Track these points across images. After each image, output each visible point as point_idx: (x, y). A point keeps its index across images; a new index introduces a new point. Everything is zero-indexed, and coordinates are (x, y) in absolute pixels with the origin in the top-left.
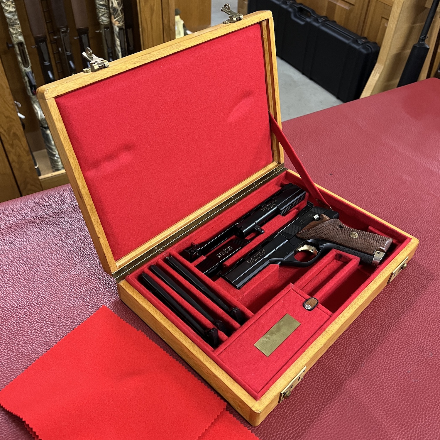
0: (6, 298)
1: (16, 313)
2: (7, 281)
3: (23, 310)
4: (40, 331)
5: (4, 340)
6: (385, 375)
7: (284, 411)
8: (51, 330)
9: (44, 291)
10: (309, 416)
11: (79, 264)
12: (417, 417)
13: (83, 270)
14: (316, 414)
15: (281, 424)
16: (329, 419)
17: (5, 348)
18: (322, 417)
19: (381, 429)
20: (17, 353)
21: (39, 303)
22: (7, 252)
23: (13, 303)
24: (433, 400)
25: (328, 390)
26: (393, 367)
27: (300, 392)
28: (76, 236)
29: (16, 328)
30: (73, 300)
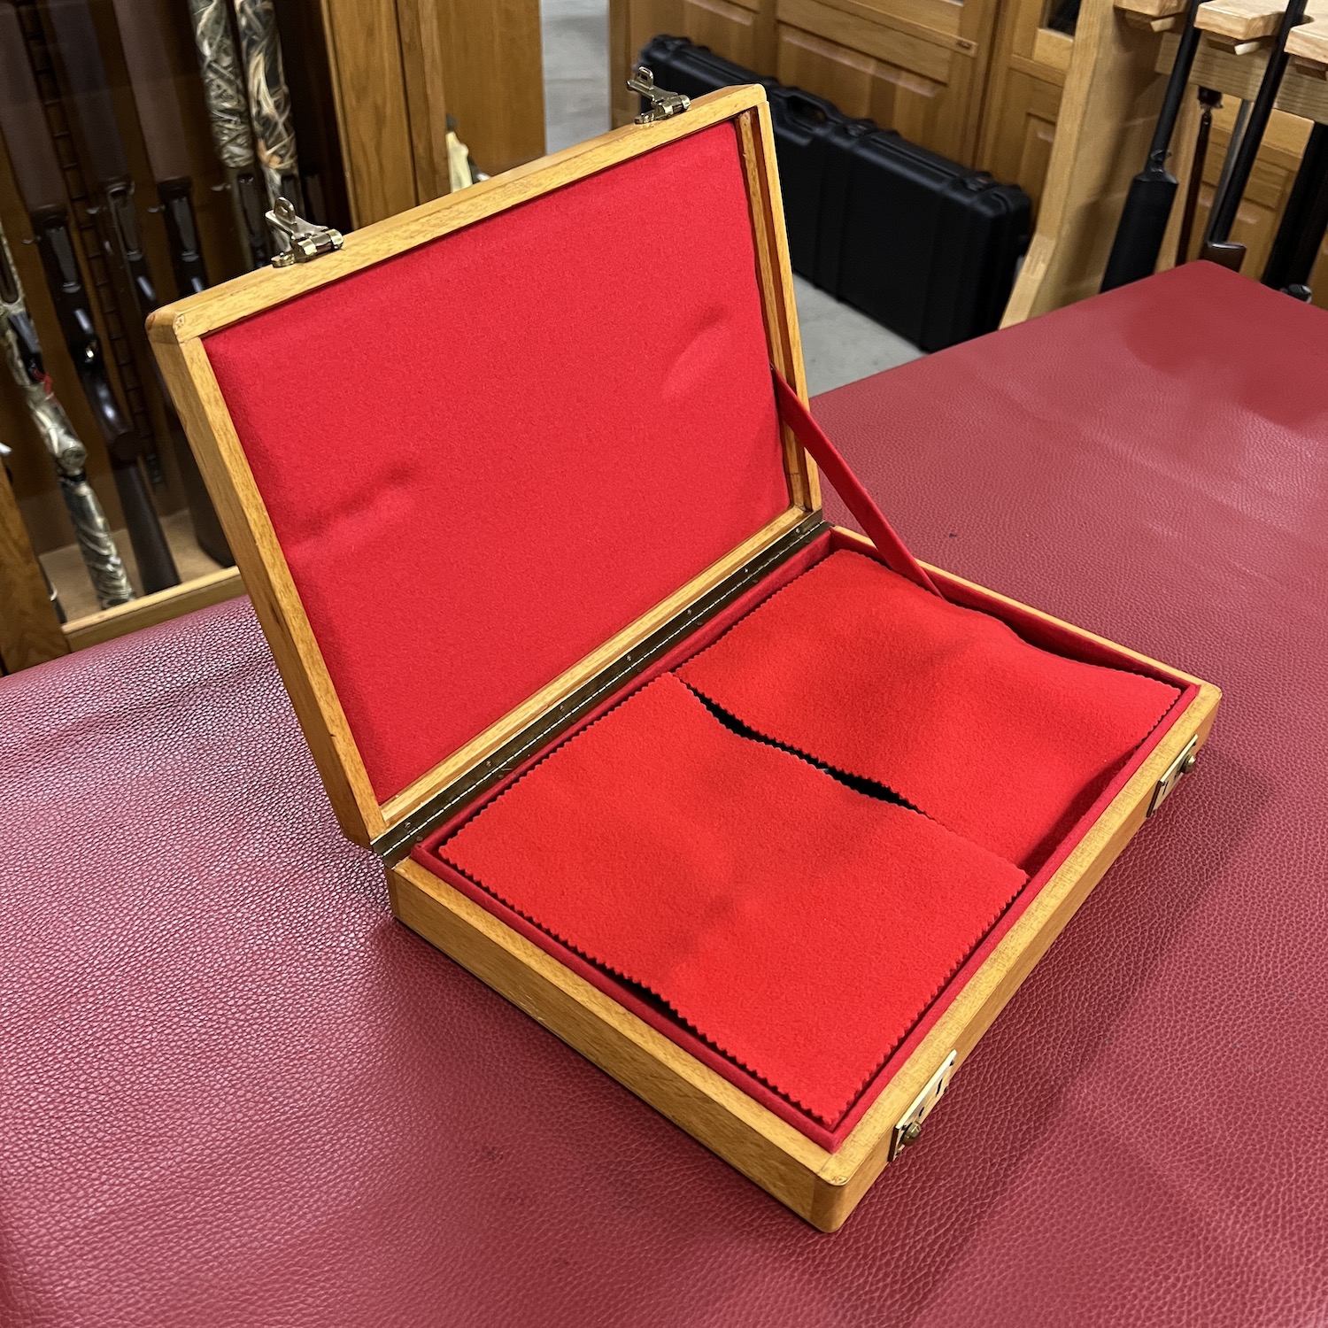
0: (56, 944)
1: (90, 982)
2: (53, 896)
3: (113, 973)
4: (170, 1027)
5: (67, 1062)
6: (1172, 1060)
7: (904, 1184)
8: (202, 1020)
9: (166, 915)
10: (976, 1190)
11: (260, 831)
12: (1274, 1165)
13: (274, 846)
14: (996, 1184)
15: (901, 1221)
16: (1034, 1192)
17: (73, 1085)
18: (1013, 1190)
19: (1180, 1204)
20: (109, 1094)
21: (158, 950)
22: (42, 812)
23: (77, 954)
24: (1311, 1114)
25: (1020, 1117)
26: (1192, 1039)
27: (945, 1127)
28: (243, 753)
29: (95, 1024)
30: (256, 933)
